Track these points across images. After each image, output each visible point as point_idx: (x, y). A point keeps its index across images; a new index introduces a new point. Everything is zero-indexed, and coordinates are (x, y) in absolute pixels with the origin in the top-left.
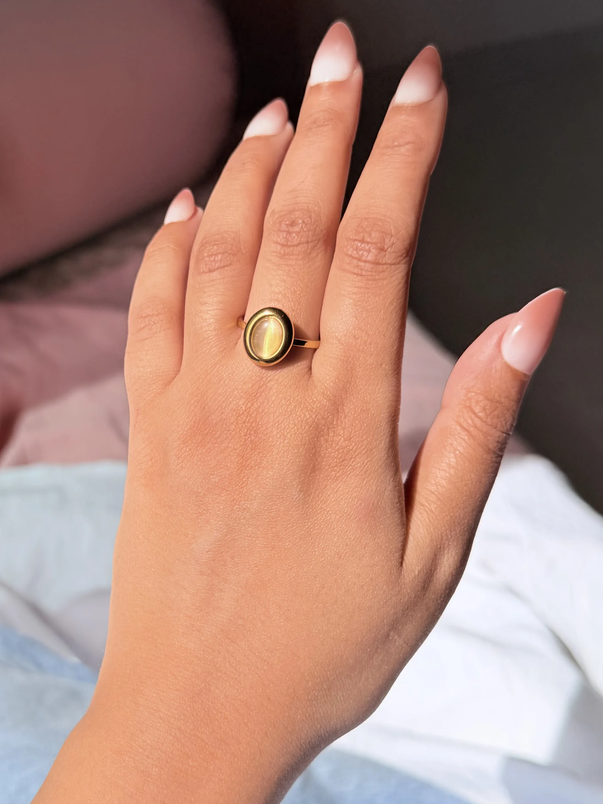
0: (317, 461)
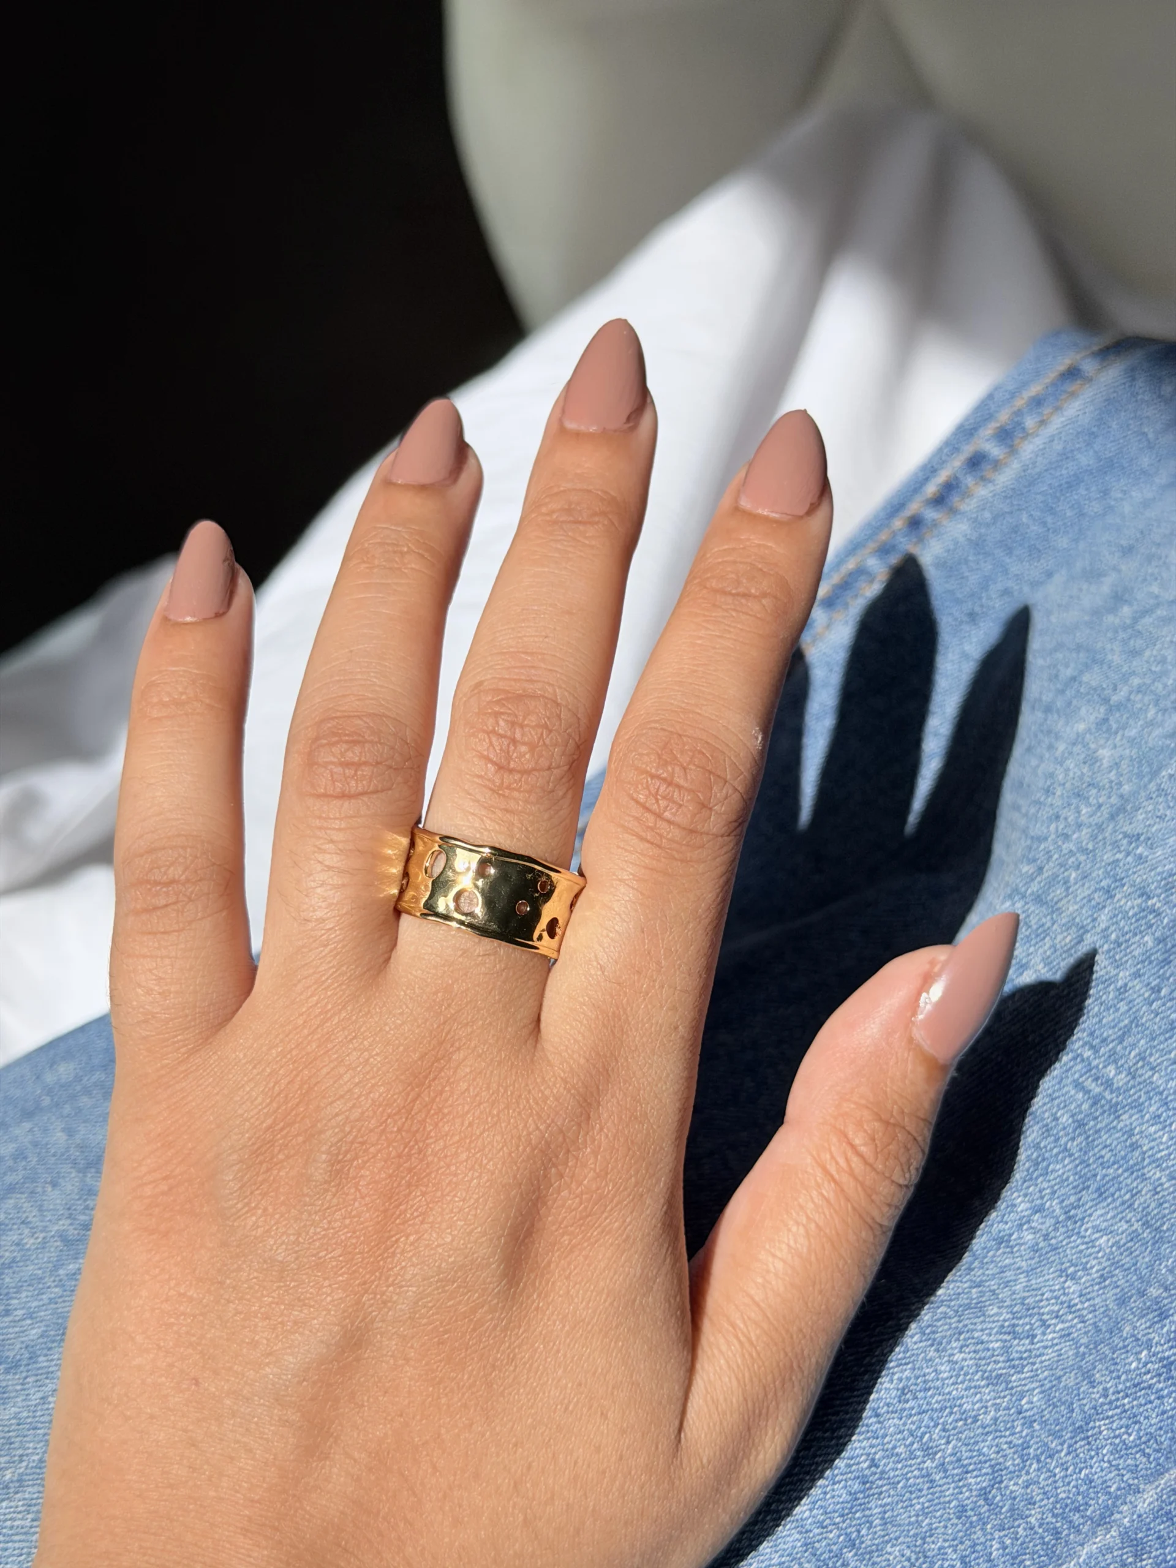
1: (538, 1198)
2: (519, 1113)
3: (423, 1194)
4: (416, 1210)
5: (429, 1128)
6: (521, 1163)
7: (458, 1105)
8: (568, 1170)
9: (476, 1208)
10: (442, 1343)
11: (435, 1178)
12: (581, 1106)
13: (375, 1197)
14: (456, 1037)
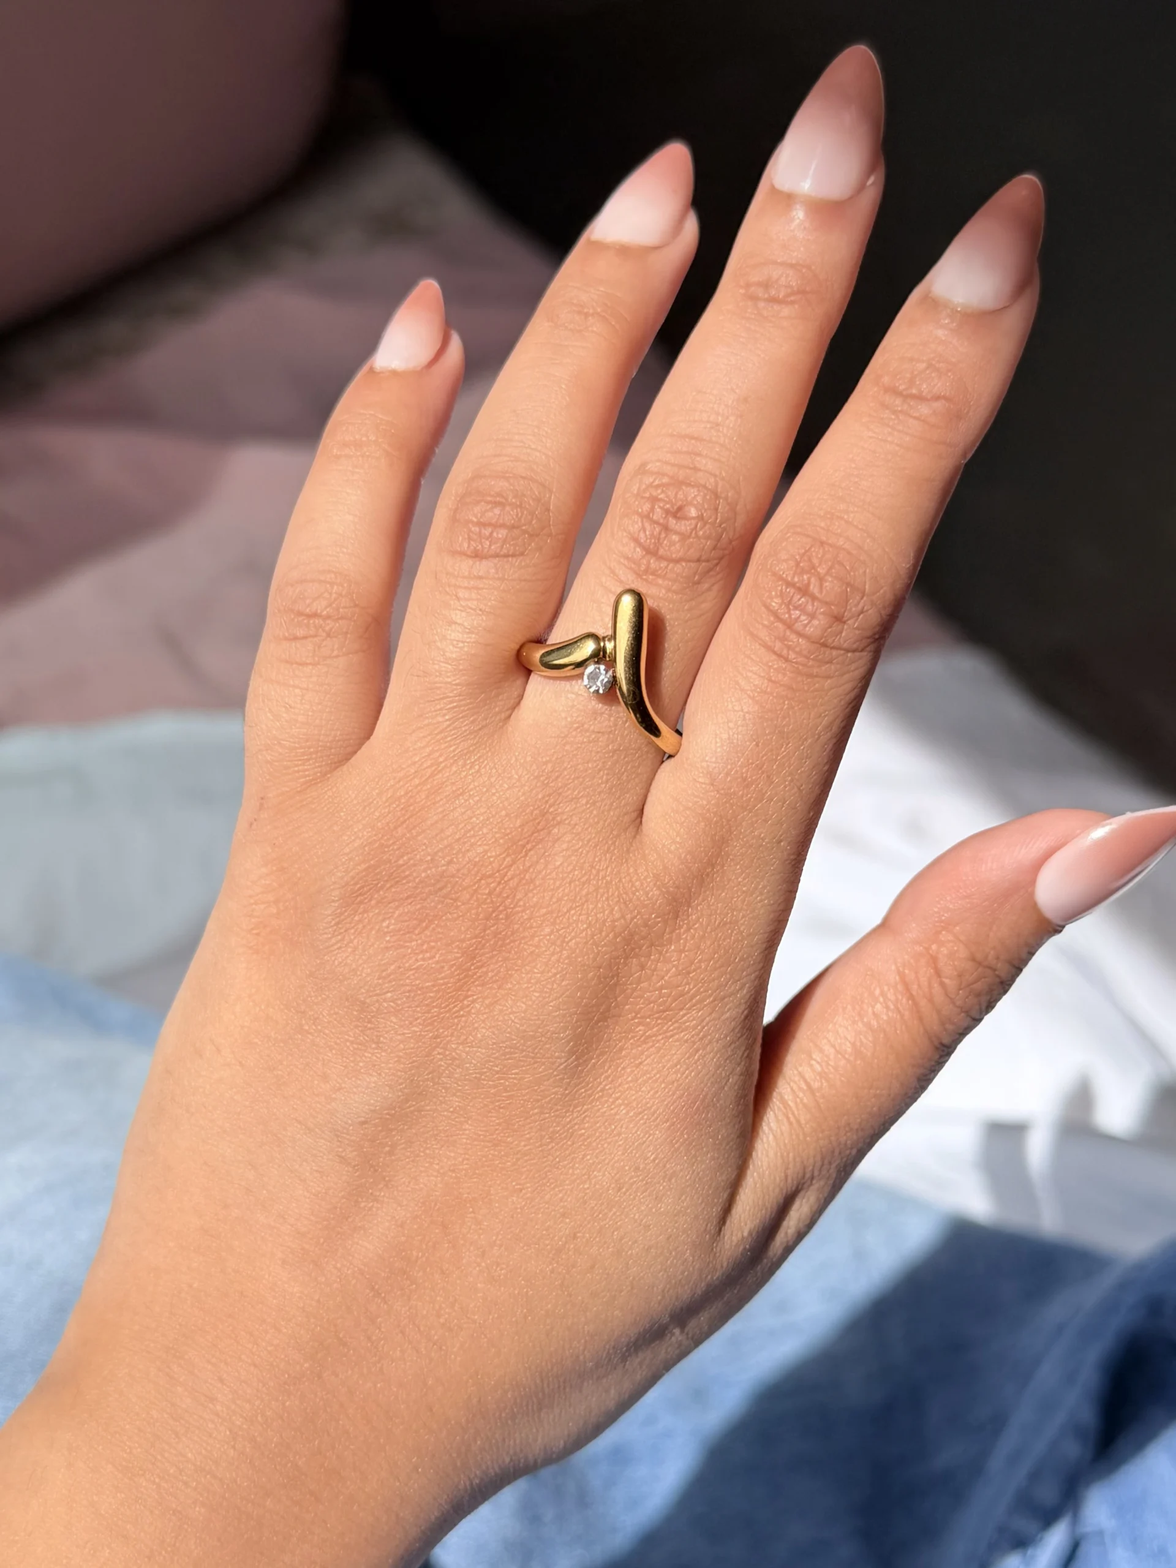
0: (616, 1000)
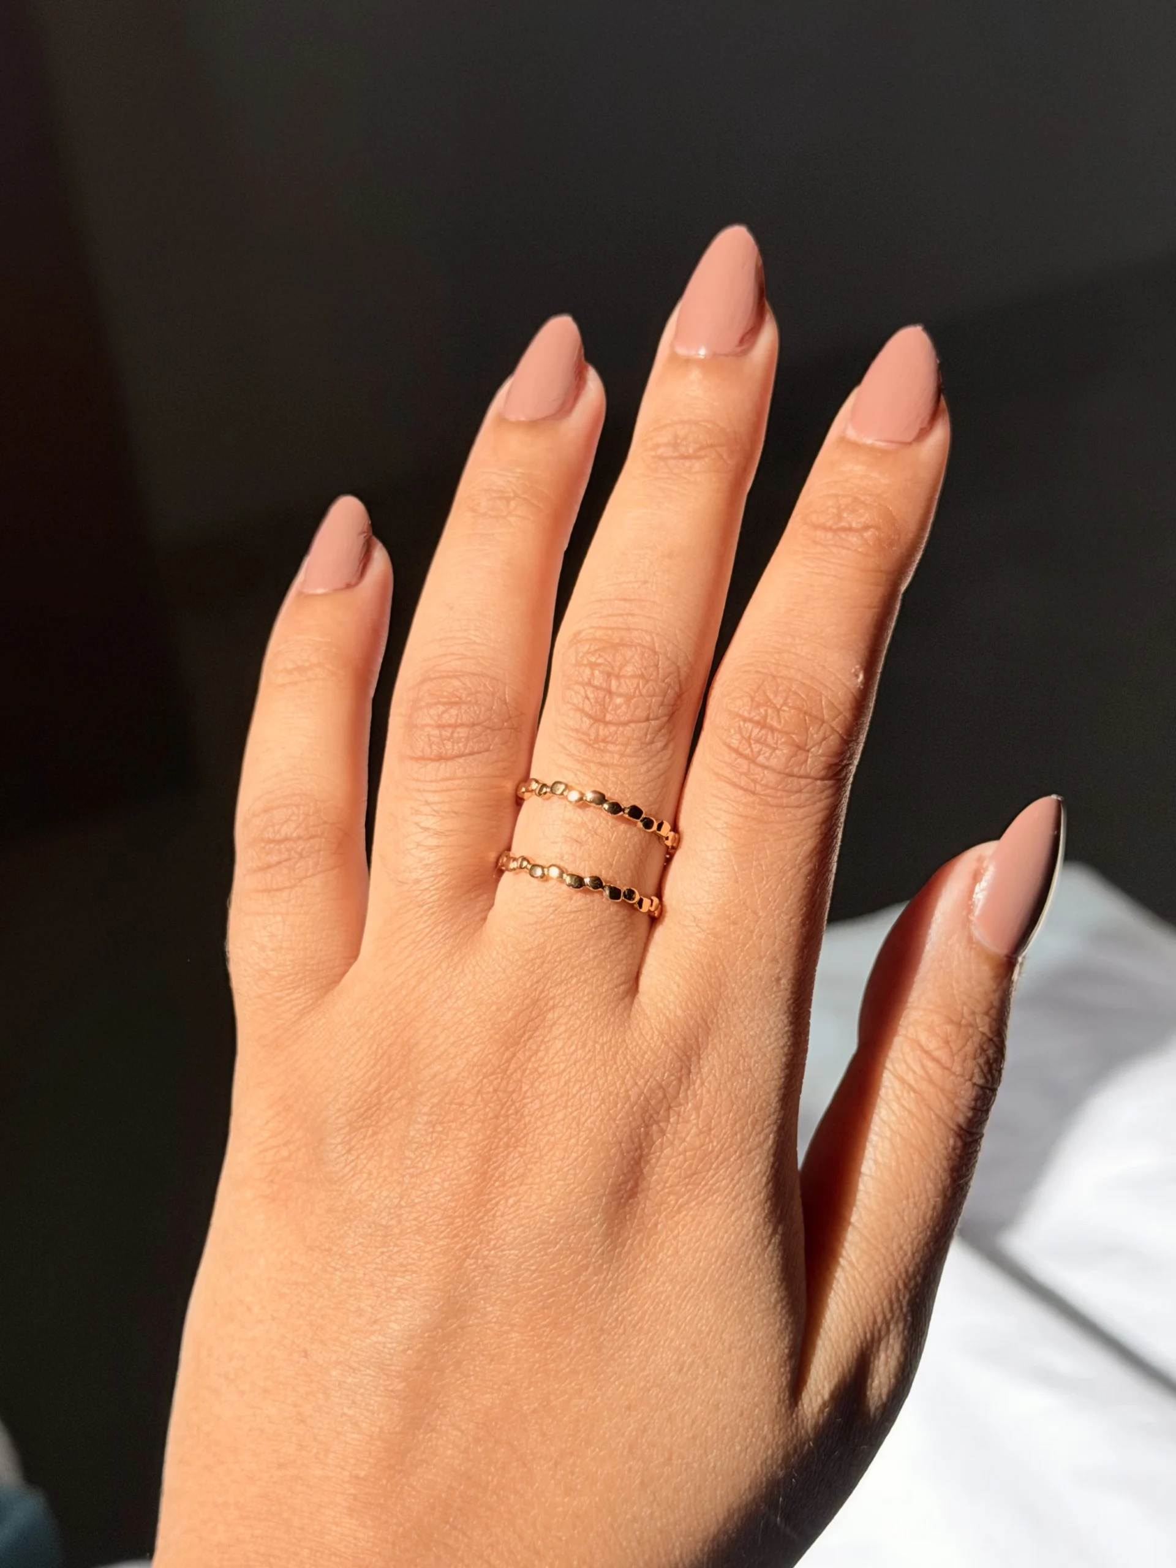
1: (641, 1156)
2: (617, 1070)
3: (522, 1155)
4: (515, 1171)
5: (525, 1088)
6: (620, 1119)
7: (555, 1063)
8: (669, 1126)
9: (575, 1169)
10: (547, 1308)
11: (533, 1137)
12: (681, 1060)
13: (473, 1159)
14: (551, 995)
